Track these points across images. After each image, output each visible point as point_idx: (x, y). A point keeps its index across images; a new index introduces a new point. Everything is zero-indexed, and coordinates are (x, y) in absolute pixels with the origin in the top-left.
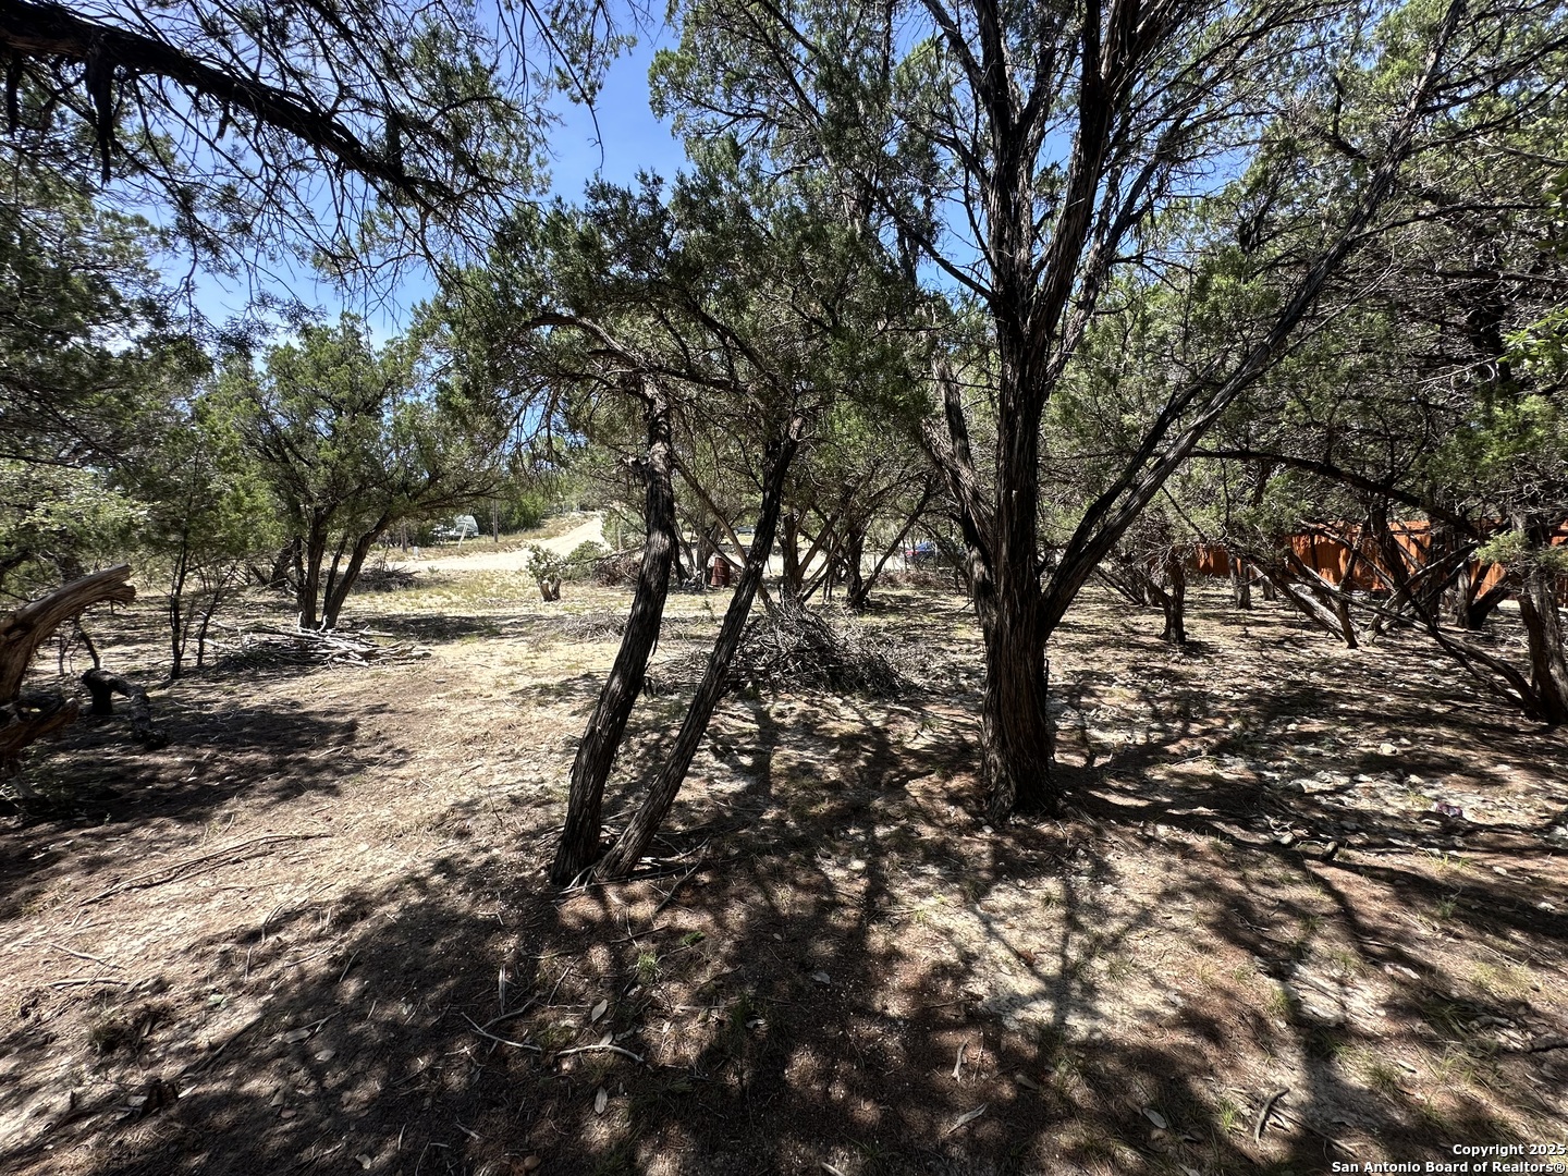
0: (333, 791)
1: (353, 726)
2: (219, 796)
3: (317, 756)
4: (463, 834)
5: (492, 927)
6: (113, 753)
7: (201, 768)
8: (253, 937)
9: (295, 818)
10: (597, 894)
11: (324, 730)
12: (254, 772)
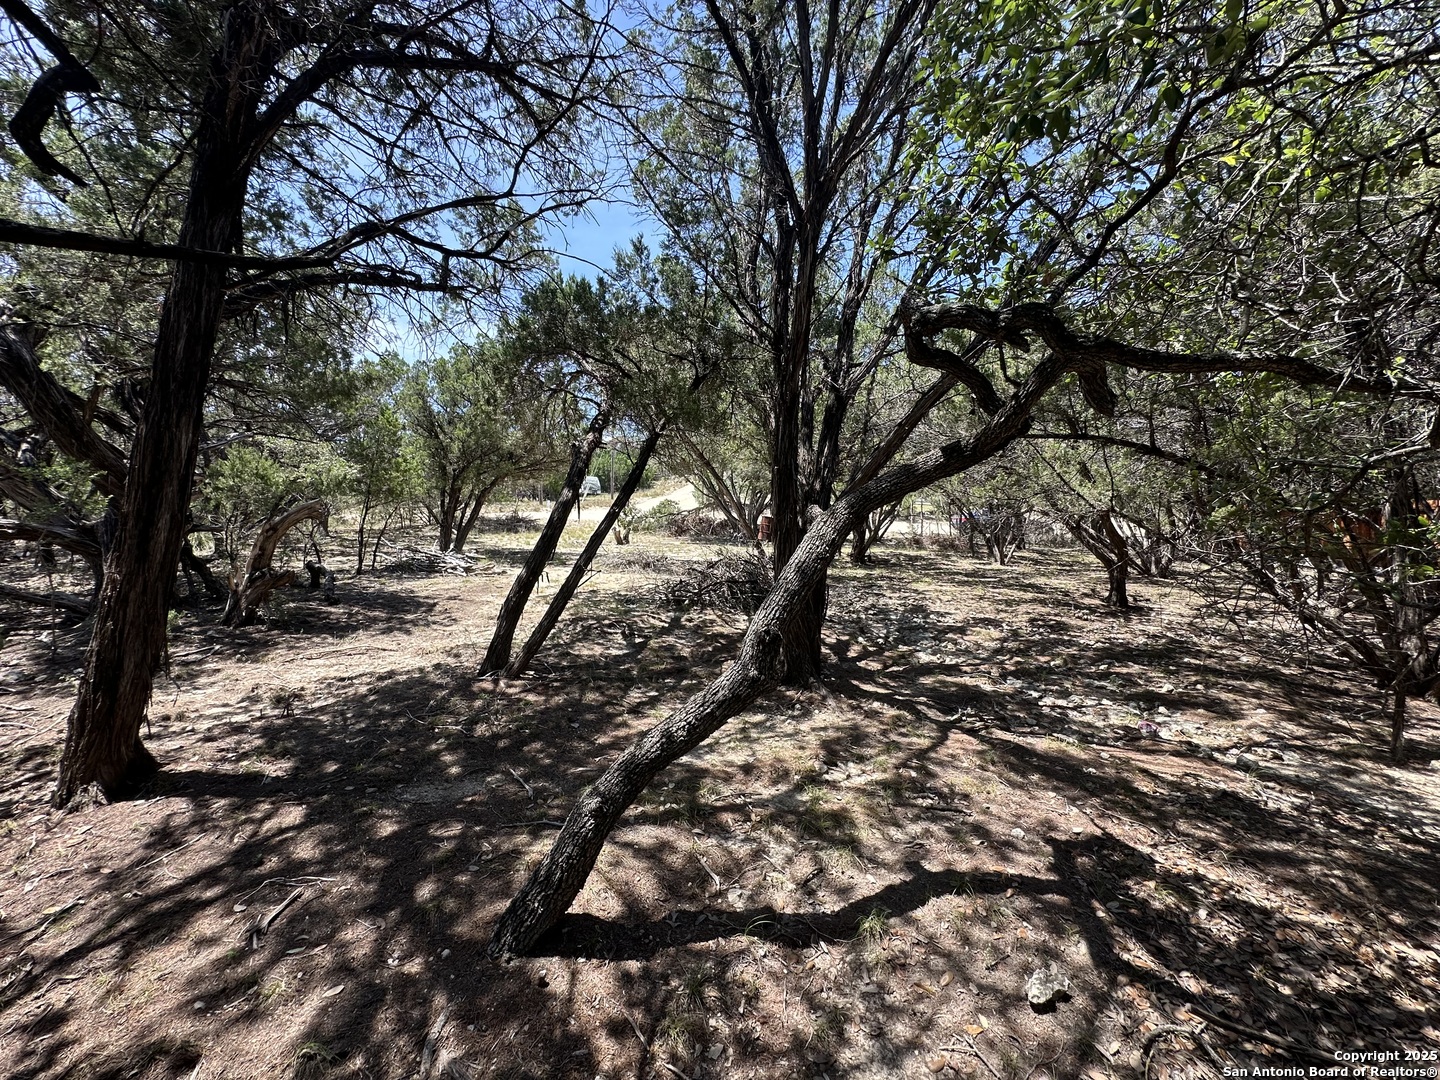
0: (408, 632)
1: (435, 605)
2: (355, 629)
3: (410, 617)
4: (457, 656)
5: (440, 687)
6: (314, 605)
7: (350, 615)
8: (343, 679)
9: (385, 641)
10: (496, 682)
11: (419, 605)
12: (375, 620)
